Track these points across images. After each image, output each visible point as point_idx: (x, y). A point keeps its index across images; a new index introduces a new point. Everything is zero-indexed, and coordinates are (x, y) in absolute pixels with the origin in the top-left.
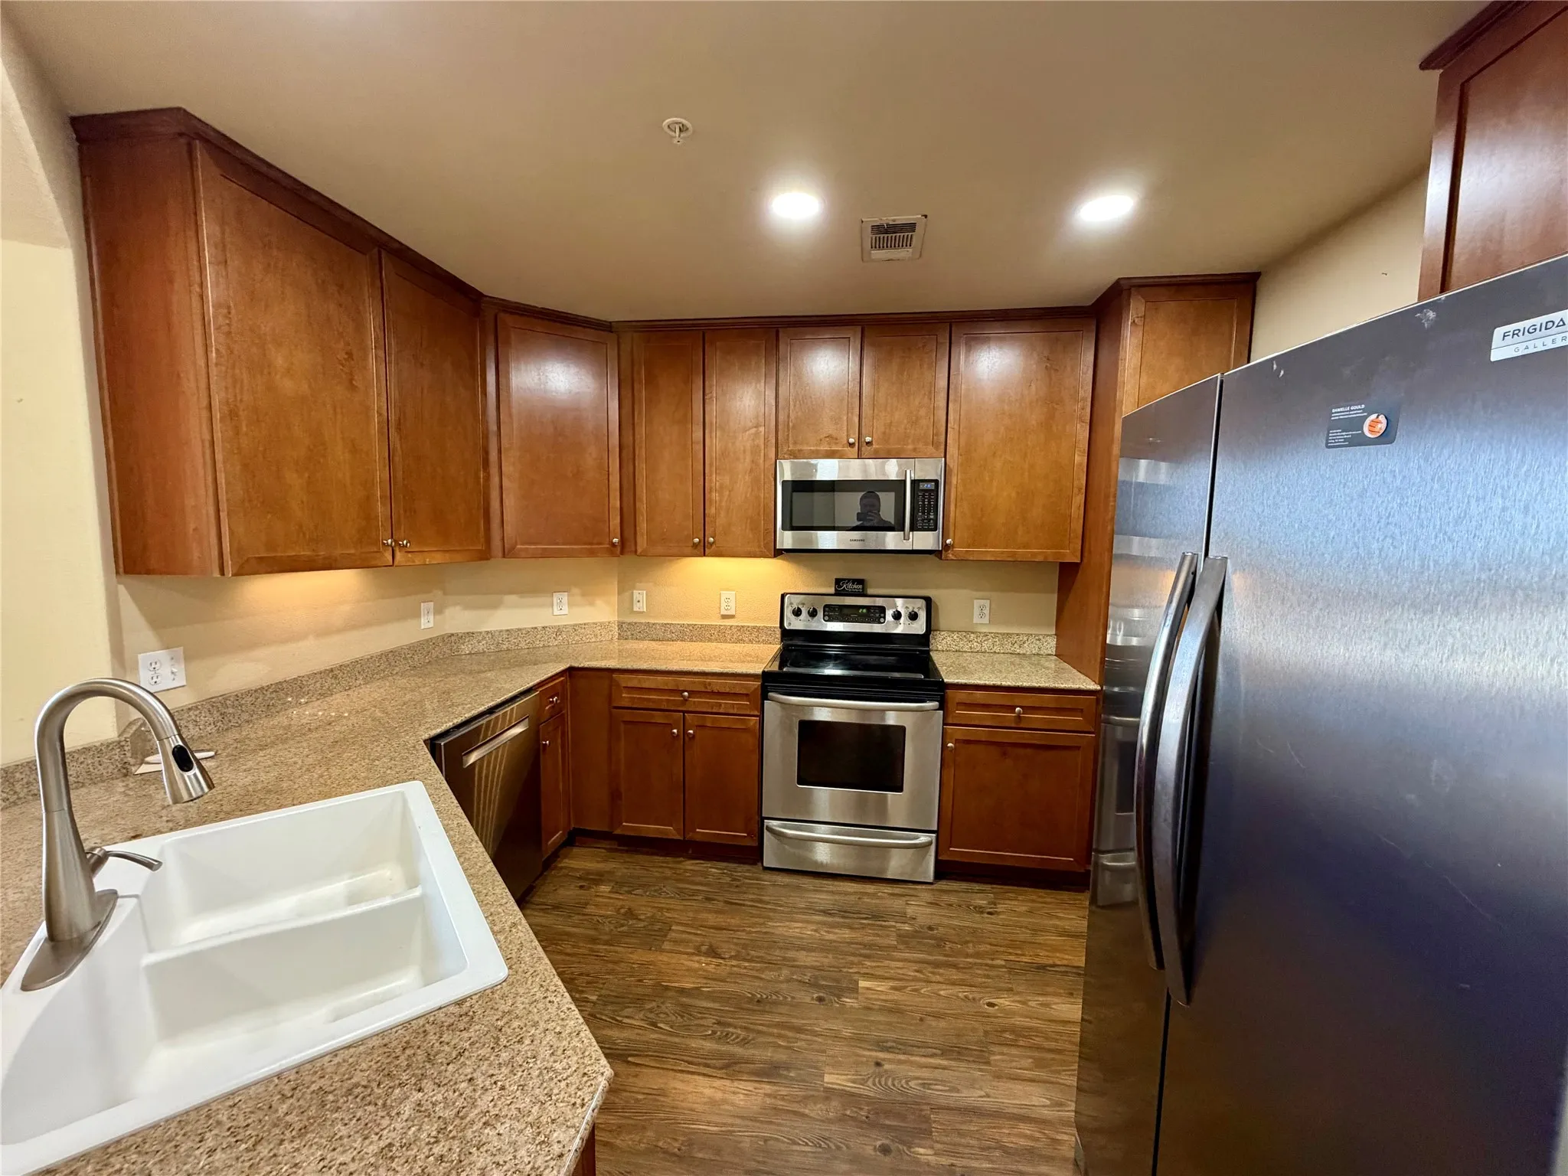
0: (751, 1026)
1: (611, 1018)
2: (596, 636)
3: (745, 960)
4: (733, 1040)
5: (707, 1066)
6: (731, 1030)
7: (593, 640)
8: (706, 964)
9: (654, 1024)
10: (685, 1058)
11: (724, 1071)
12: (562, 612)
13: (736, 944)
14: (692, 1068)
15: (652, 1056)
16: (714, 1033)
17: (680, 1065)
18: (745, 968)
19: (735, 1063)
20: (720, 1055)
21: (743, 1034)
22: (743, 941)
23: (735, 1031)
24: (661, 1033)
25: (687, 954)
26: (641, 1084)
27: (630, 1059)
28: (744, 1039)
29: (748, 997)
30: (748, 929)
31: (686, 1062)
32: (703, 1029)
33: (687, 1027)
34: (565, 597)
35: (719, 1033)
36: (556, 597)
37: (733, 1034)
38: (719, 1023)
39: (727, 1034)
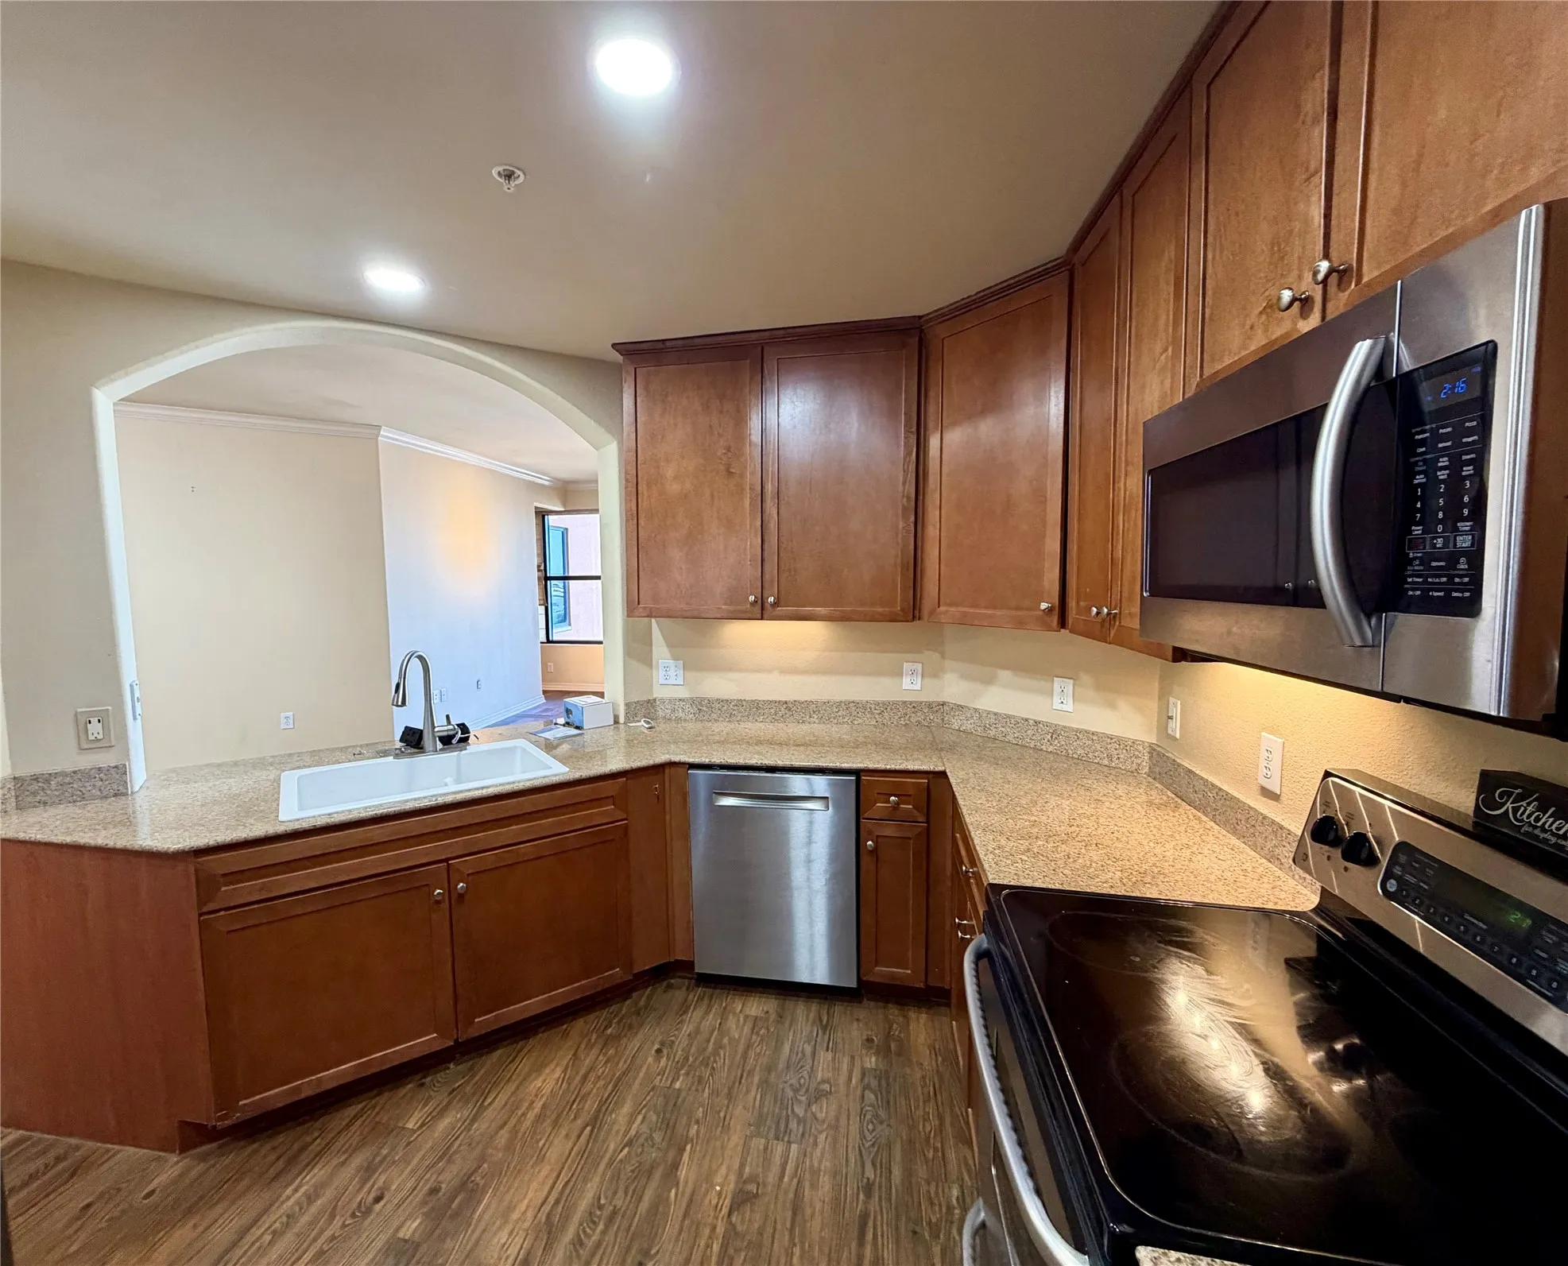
0: (601, 1252)
1: (647, 1104)
2: (1110, 757)
3: (724, 1247)
4: (584, 1232)
5: (557, 1202)
6: (601, 1227)
7: (1106, 762)
8: (720, 1194)
9: (630, 1143)
10: (574, 1179)
11: (544, 1219)
12: (1064, 707)
13: (760, 1233)
14: (559, 1185)
15: (587, 1147)
16: (600, 1207)
17: (566, 1175)
18: (708, 1246)
19: (549, 1233)
20: (566, 1218)
21: (590, 1243)
22: (767, 1241)
23: (598, 1231)
24: (615, 1151)
25: (742, 1166)
26: (556, 1142)
27: (589, 1128)
28: (581, 1244)
29: (650, 1248)
30: (797, 1251)
31: (569, 1181)
32: (610, 1193)
33: (617, 1177)
34: (1069, 684)
35: (598, 1213)
36: (1058, 683)
37: (594, 1231)
38: (614, 1213)
39: (594, 1223)
